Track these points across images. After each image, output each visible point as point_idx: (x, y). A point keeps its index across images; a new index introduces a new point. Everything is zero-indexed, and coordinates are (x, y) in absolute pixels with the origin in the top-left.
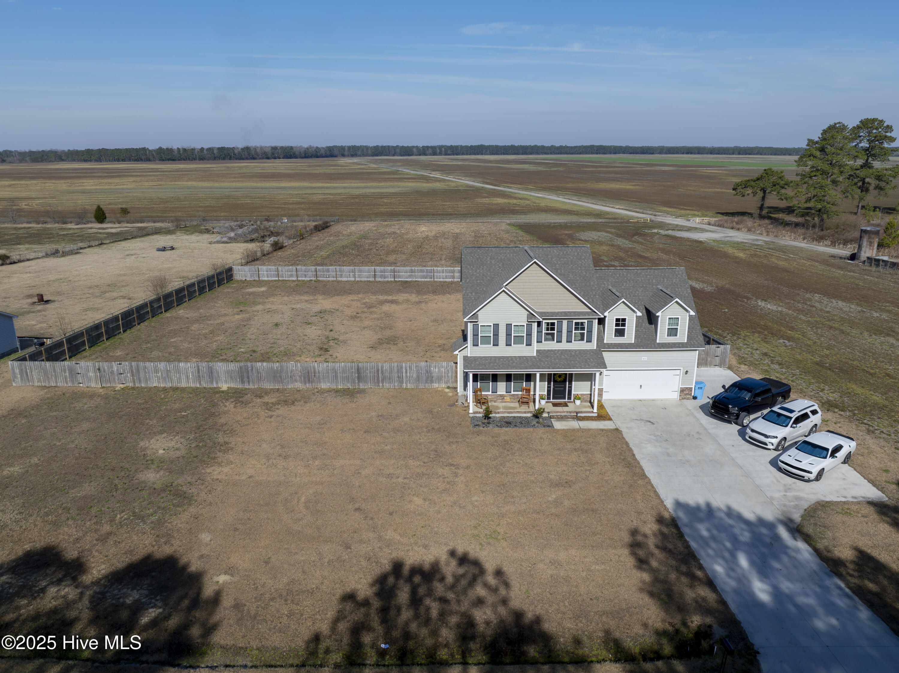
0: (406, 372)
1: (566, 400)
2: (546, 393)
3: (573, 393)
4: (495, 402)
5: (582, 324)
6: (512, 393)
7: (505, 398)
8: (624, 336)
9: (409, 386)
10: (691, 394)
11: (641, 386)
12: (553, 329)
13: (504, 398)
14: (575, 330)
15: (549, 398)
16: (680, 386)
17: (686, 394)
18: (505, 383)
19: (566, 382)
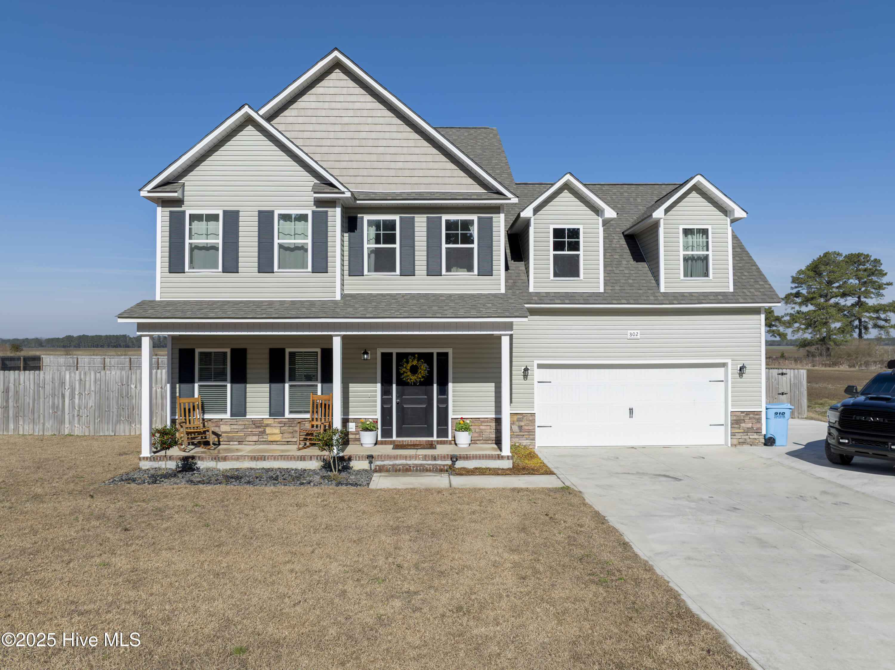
0: (72, 397)
1: (435, 438)
2: (378, 416)
3: (451, 415)
4: (240, 442)
5: (466, 225)
6: (287, 415)
7: (268, 430)
8: (578, 275)
9: (78, 431)
10: (758, 431)
11: (631, 410)
12: (391, 239)
13: (264, 432)
14: (447, 242)
15: (386, 433)
16: (730, 409)
17: (747, 431)
18: (268, 385)
19: (432, 385)
